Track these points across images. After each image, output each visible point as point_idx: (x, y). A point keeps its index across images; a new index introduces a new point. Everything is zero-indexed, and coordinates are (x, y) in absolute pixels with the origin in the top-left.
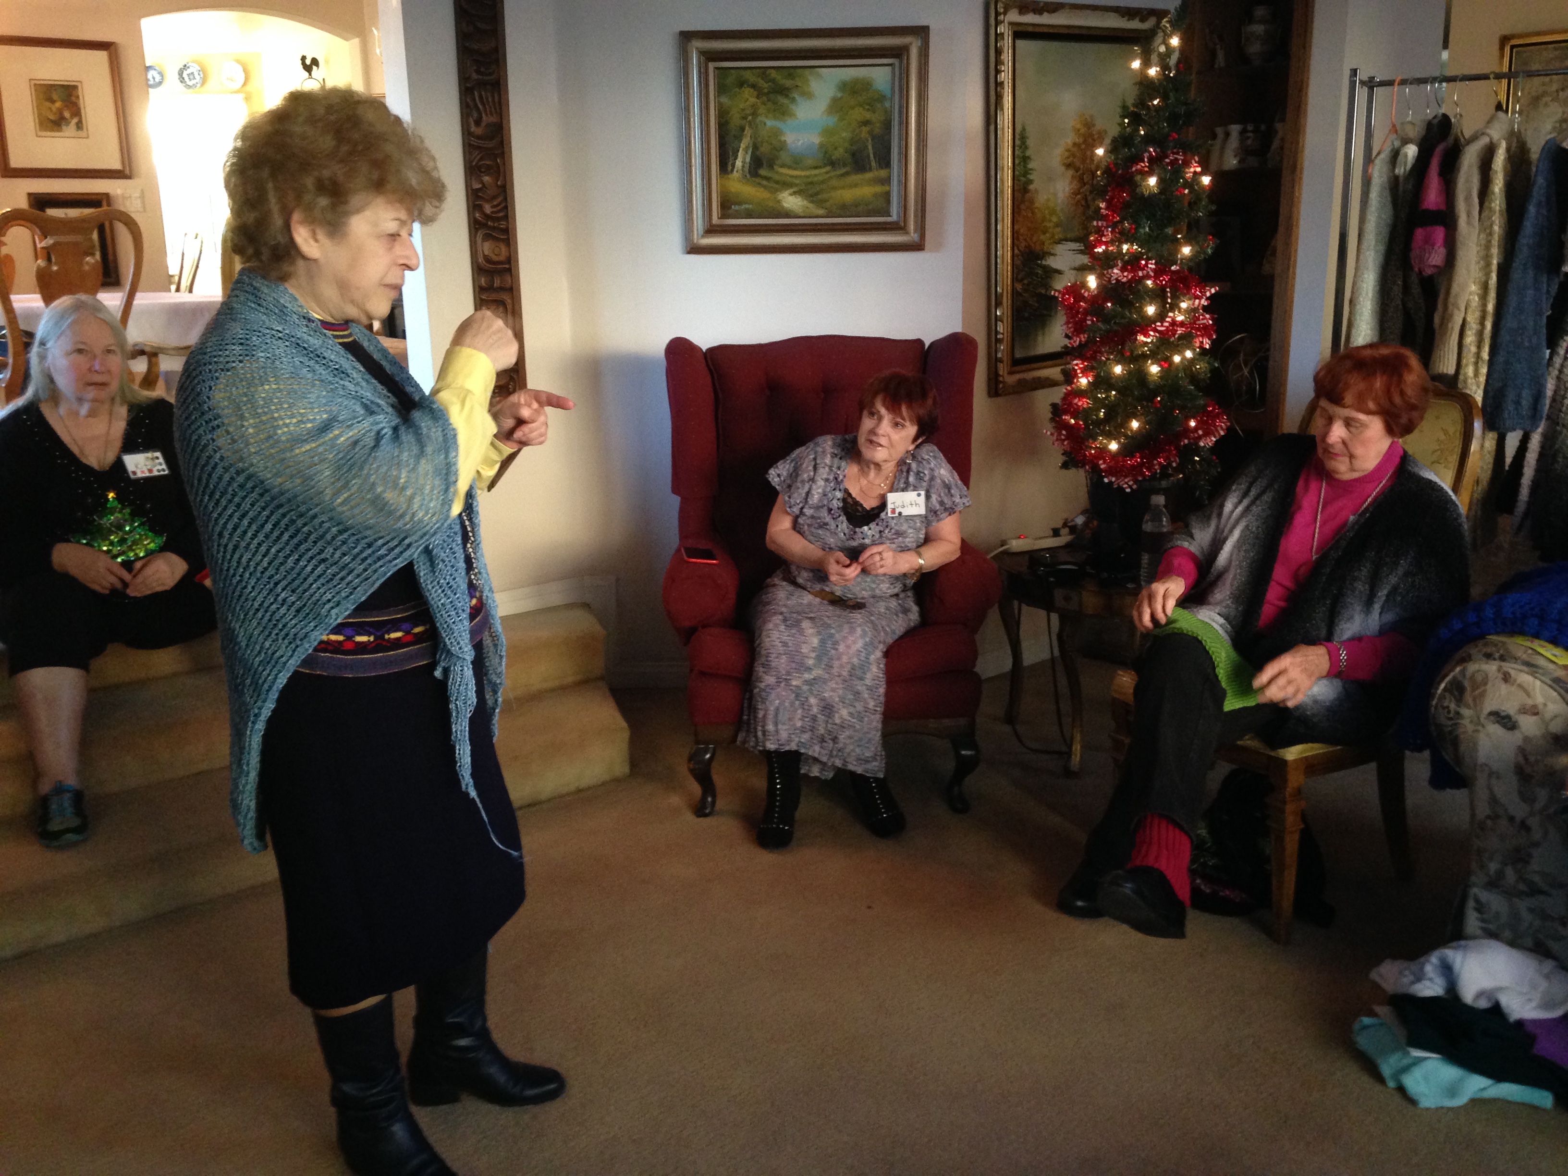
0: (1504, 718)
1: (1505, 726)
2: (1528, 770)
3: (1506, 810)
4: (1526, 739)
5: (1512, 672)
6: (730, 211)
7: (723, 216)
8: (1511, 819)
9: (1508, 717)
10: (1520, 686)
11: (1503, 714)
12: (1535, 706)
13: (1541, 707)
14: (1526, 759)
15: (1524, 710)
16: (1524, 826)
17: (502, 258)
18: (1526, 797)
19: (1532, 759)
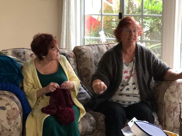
0: (3, 108)
1: (3, 110)
2: (9, 117)
3: (6, 128)
4: (8, 111)
5: (2, 98)
8: (7, 129)
9: (4, 107)
10: (4, 100)
11: (2, 107)
12: (9, 103)
13: (10, 103)
14: (9, 115)
15: (6, 105)
16: (10, 130)
18: (9, 124)
19: (10, 115)
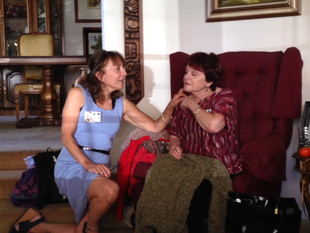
6: (222, 4)
7: (219, 6)
17: (136, 26)
